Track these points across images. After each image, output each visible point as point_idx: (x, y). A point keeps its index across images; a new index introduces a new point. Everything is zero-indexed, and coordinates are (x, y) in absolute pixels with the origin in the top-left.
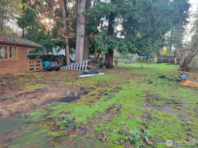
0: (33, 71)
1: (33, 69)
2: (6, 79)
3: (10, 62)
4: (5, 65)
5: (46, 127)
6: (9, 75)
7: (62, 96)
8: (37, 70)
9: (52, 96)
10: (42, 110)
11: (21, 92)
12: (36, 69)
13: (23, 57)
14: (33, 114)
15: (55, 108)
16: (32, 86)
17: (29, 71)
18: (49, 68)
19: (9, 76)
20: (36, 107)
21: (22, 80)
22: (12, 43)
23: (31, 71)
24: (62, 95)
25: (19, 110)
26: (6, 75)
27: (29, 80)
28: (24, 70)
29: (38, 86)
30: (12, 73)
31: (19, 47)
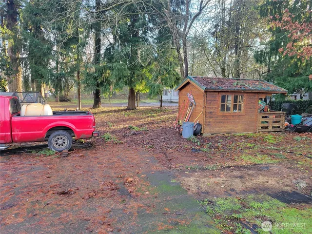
0: (266, 130)
1: (267, 128)
2: (225, 139)
3: (233, 116)
4: (227, 120)
5: (220, 228)
6: (230, 133)
7: (285, 188)
8: (274, 130)
9: (268, 182)
10: (236, 200)
11: (231, 163)
12: (272, 128)
13: (253, 109)
14: (221, 202)
15: (256, 205)
16: (250, 157)
17: (260, 130)
18: (298, 127)
19: (229, 135)
20: (232, 193)
21: (242, 144)
22: (238, 90)
23: (263, 130)
24: (287, 185)
25: (210, 191)
26: (227, 133)
27: (251, 146)
28: (253, 128)
29: (259, 159)
30: (234, 131)
31: (248, 94)
